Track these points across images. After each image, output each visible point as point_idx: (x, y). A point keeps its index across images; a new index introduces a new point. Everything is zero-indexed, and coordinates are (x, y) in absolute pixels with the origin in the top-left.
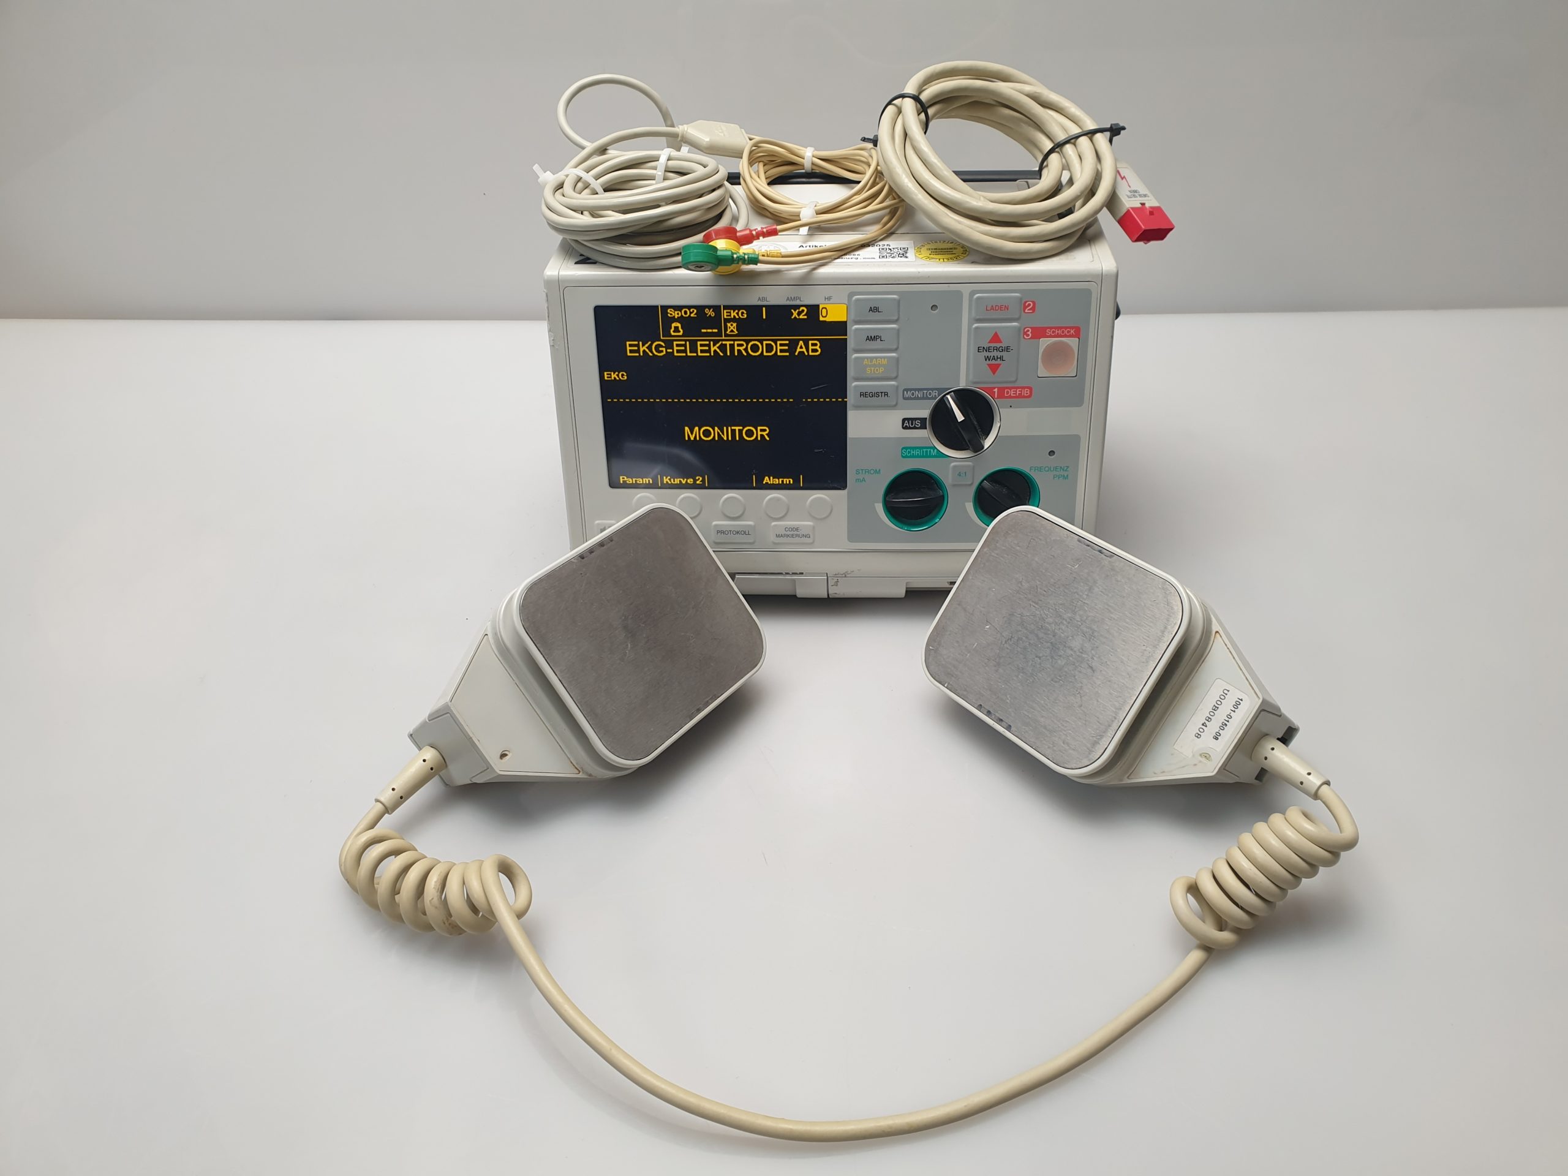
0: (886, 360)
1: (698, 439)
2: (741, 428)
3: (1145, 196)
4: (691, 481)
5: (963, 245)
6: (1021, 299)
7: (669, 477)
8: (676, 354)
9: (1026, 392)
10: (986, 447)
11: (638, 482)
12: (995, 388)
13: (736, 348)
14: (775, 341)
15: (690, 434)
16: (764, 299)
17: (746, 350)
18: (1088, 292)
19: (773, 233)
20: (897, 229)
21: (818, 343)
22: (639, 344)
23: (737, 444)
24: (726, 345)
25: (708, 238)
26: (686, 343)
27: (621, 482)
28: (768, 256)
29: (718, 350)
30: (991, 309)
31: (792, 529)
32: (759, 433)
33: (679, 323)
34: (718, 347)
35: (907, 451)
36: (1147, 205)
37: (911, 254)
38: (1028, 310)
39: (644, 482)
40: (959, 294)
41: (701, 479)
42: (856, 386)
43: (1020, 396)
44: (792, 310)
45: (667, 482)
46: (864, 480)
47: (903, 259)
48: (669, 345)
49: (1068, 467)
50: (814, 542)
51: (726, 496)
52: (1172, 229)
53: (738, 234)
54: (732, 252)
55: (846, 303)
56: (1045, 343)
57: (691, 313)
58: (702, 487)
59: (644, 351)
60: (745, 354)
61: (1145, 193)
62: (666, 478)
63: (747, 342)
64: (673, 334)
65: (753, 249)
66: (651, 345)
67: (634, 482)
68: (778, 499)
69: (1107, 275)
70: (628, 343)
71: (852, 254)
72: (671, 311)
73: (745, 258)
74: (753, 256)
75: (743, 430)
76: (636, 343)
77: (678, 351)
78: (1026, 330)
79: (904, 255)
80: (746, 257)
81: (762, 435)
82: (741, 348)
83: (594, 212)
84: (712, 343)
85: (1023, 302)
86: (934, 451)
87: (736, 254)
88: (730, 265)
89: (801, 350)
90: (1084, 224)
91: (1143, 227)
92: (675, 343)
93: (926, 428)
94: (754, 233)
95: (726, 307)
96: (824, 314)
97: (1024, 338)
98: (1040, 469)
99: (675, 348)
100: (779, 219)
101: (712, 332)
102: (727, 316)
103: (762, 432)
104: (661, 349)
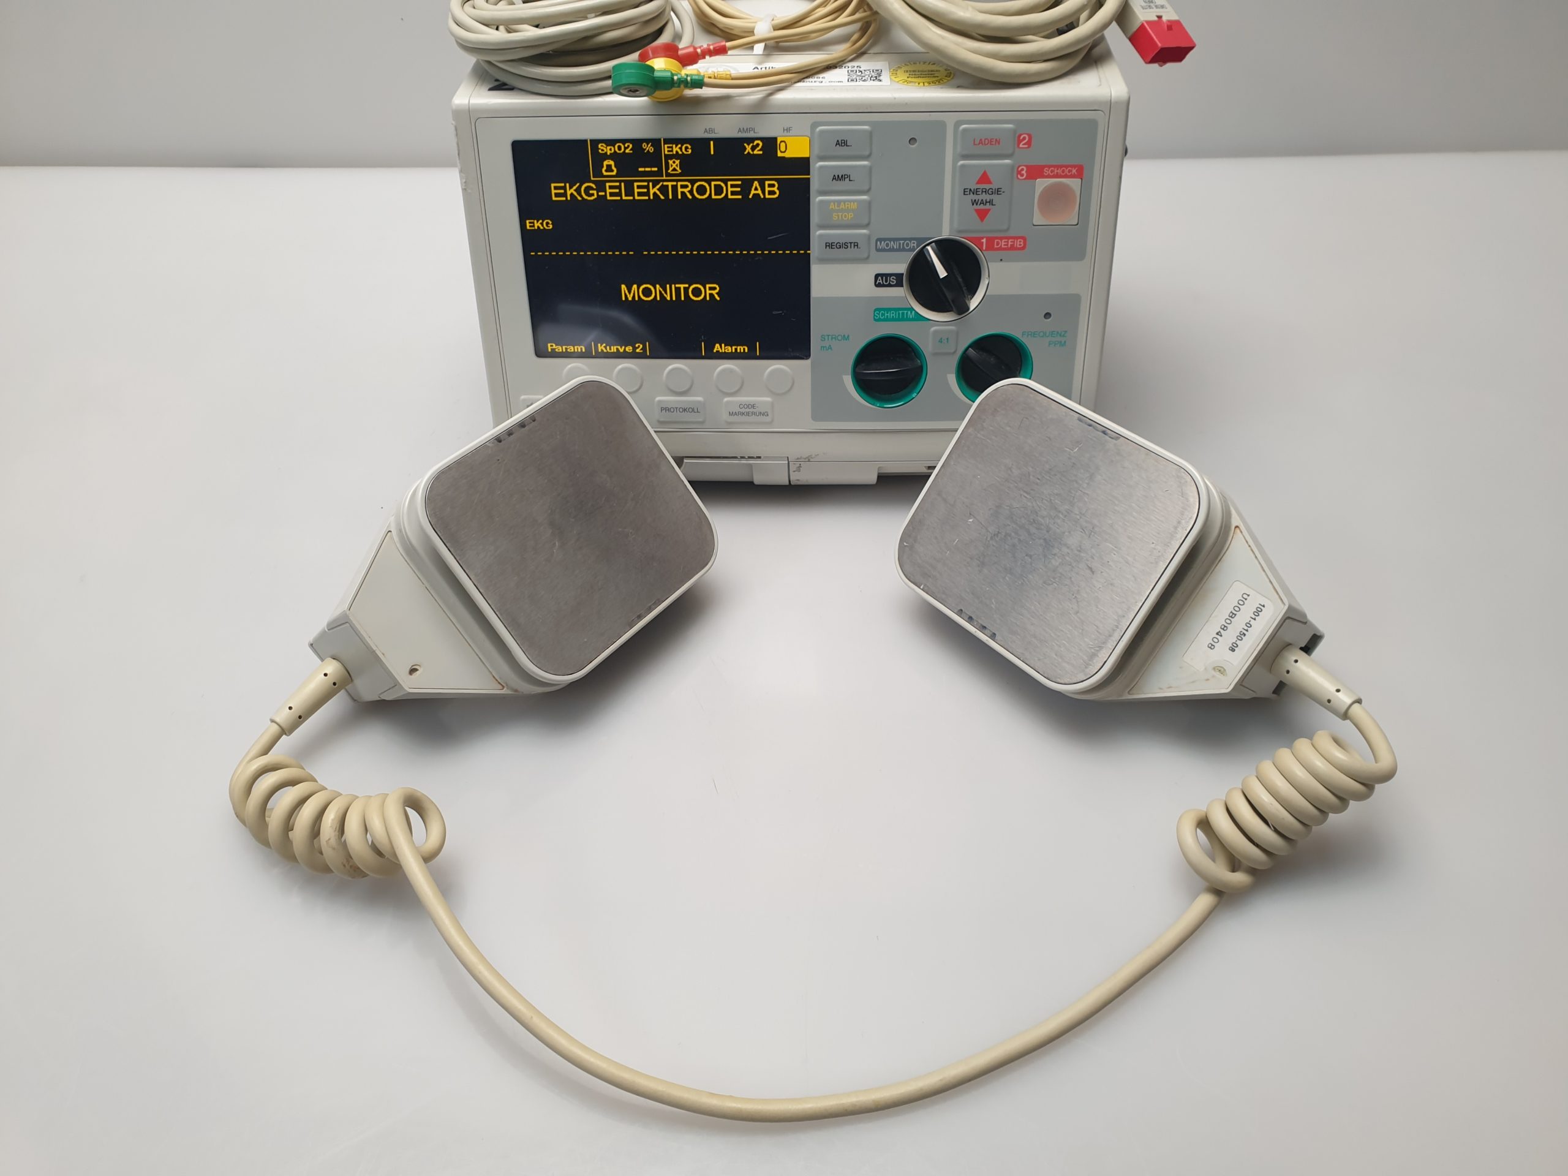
0: (856, 203)
1: (637, 299)
2: (687, 286)
3: (1162, 7)
4: (629, 349)
5: (948, 65)
6: (1015, 131)
7: (604, 345)
8: (609, 198)
9: (1019, 243)
10: (972, 308)
11: (569, 350)
12: (983, 238)
13: (680, 190)
14: (725, 182)
15: (627, 294)
16: (712, 130)
17: (691, 192)
18: (1093, 124)
19: (722, 51)
20: (869, 48)
21: (776, 183)
22: (565, 186)
23: (683, 306)
24: (667, 186)
25: (644, 58)
26: (620, 185)
27: (550, 350)
28: (715, 78)
29: (658, 193)
30: (979, 143)
31: (748, 406)
32: (708, 292)
33: (612, 160)
34: (658, 189)
35: (881, 313)
36: (1164, 19)
37: (886, 77)
38: (1023, 144)
39: (576, 350)
40: (942, 125)
41: (641, 346)
42: (821, 236)
43: (1013, 248)
44: (745, 145)
45: (602, 350)
46: (830, 347)
47: (877, 83)
48: (601, 186)
49: (1066, 332)
50: (772, 421)
51: (670, 367)
52: (1191, 48)
53: (680, 52)
54: (671, 73)
55: (809, 136)
56: (1041, 184)
57: (626, 148)
58: (642, 356)
59: (572, 194)
60: (690, 197)
61: (1162, 4)
62: (601, 345)
63: (693, 182)
64: (605, 174)
65: (698, 71)
66: (580, 187)
67: (564, 350)
68: (731, 371)
69: (1116, 103)
70: (553, 185)
71: (816, 76)
72: (602, 146)
73: (687, 79)
74: (697, 77)
75: (688, 288)
76: (563, 185)
77: (612, 194)
78: (1020, 169)
79: (877, 77)
80: (689, 78)
81: (711, 295)
82: (686, 190)
83: (510, 25)
84: (651, 184)
85: (1017, 135)
86: (911, 313)
87: (677, 75)
88: (669, 89)
89: (756, 192)
90: (1091, 41)
91: (1160, 45)
92: (608, 185)
93: (902, 286)
94: (699, 51)
95: (667, 141)
96: (783, 149)
97: (1018, 178)
98: (1034, 334)
99: (608, 191)
100: (729, 35)
101: (651, 171)
102: (668, 151)
103: (711, 291)
104: (591, 192)
